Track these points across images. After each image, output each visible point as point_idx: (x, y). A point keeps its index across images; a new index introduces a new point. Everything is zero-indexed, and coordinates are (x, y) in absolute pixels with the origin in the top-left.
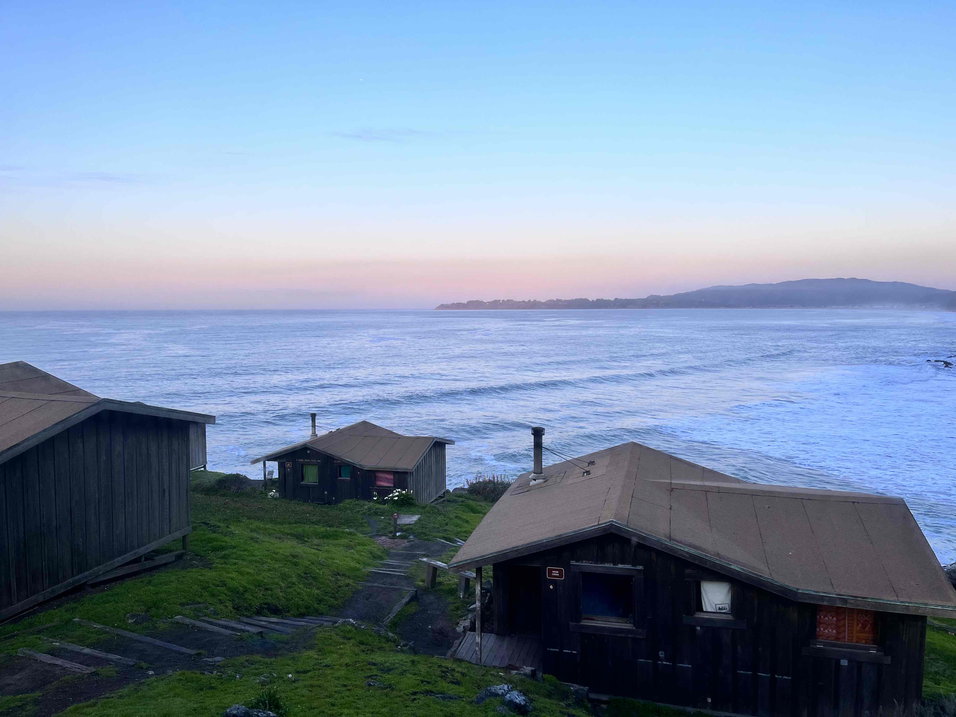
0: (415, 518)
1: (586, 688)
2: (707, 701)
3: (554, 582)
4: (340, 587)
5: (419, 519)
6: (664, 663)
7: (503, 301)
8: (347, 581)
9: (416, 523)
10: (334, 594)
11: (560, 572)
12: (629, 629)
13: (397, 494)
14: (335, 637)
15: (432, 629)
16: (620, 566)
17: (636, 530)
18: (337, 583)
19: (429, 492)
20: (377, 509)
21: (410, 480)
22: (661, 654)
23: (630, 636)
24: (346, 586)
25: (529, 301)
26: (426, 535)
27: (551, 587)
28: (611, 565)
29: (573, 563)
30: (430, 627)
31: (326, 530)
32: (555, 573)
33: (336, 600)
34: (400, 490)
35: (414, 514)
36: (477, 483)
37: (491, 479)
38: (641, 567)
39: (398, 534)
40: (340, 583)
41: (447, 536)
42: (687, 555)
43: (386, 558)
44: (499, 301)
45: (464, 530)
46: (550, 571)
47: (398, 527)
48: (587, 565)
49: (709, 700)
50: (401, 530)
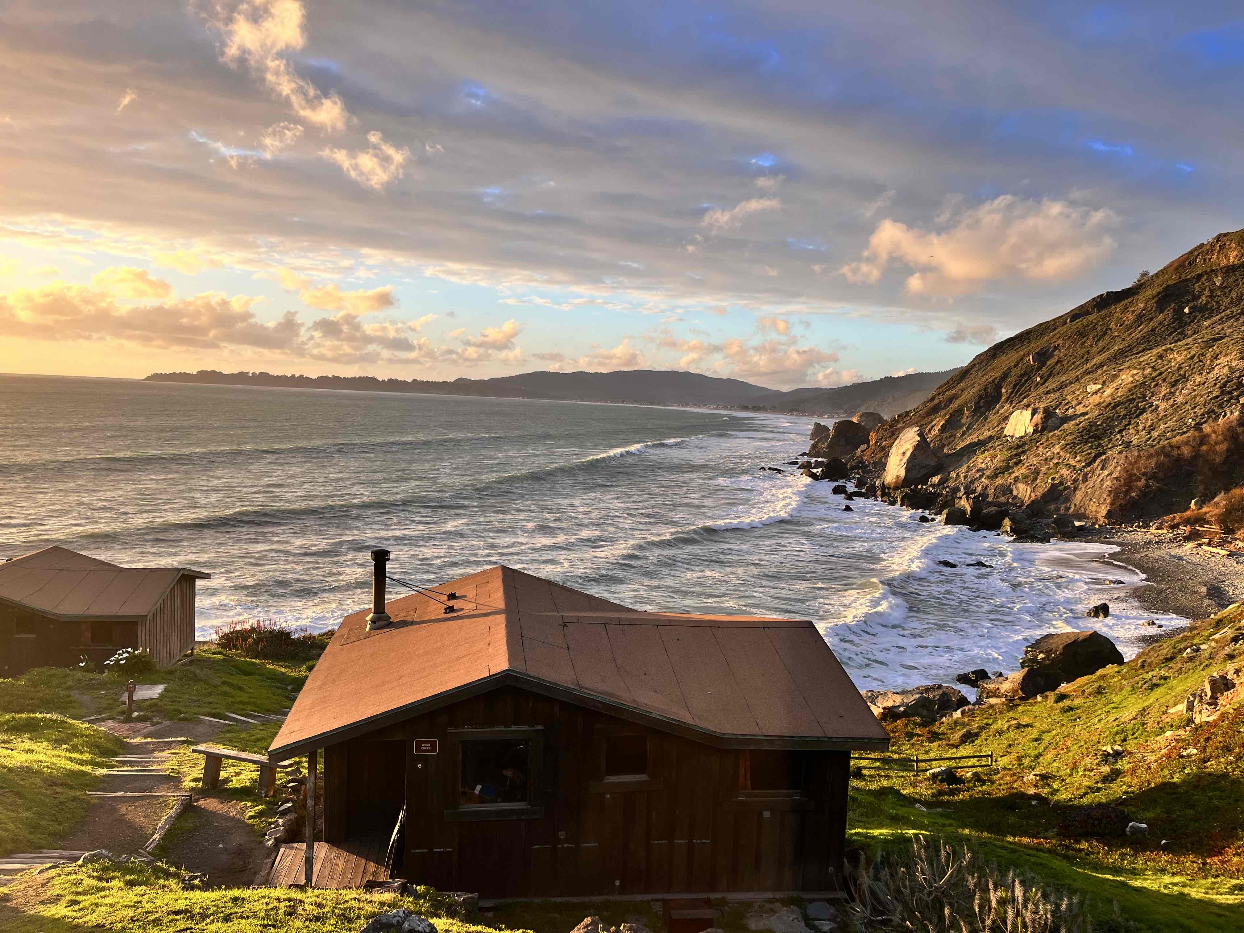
0: (159, 689)
1: (475, 895)
2: (614, 885)
3: (424, 760)
4: (62, 803)
5: (166, 690)
6: (566, 845)
7: (254, 373)
8: (72, 793)
9: (162, 695)
10: (54, 815)
11: (433, 744)
12: (522, 810)
13: (125, 655)
14: (88, 882)
15: (225, 849)
16: (514, 728)
17: (539, 679)
18: (55, 798)
19: (170, 649)
20: (91, 680)
21: (142, 635)
22: (562, 835)
23: (524, 817)
24: (72, 801)
25: (293, 376)
26: (180, 712)
27: (420, 766)
28: (502, 728)
29: (451, 730)
30: (221, 846)
31: (13, 718)
32: (427, 746)
33: (60, 825)
34: (129, 650)
35: (156, 683)
36: (232, 633)
37: (255, 625)
38: (540, 727)
39: (135, 714)
40: (62, 798)
41: (214, 711)
42: (601, 706)
43: (121, 751)
44: (248, 373)
45: (238, 700)
46: (419, 744)
47: (132, 704)
48: (471, 732)
49: (618, 883)
50: (139, 709)
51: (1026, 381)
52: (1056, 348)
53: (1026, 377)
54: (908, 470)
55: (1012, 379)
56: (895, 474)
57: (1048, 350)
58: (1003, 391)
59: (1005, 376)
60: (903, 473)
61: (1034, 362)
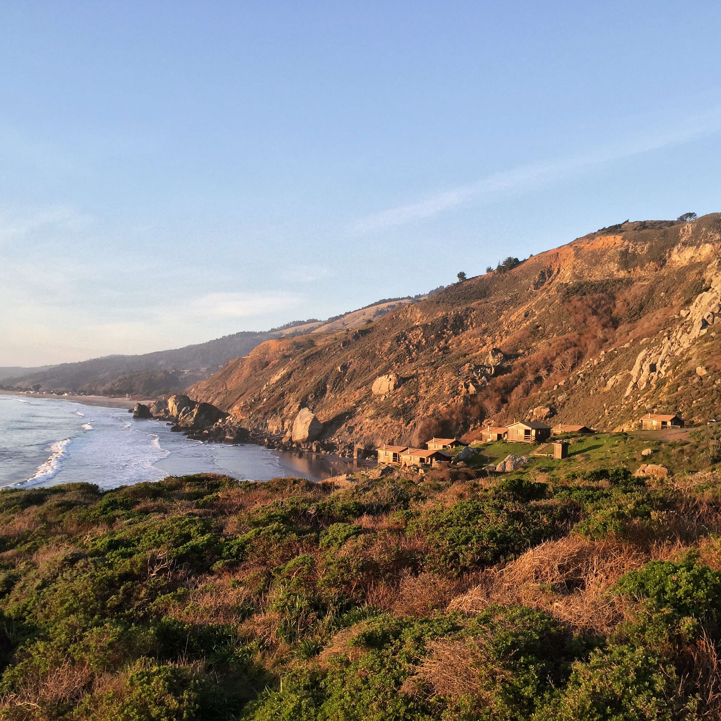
51: (340, 381)
52: (350, 363)
53: (339, 379)
54: (309, 432)
55: (331, 379)
56: (302, 434)
57: (347, 364)
58: (328, 386)
59: (327, 378)
60: (307, 434)
61: (341, 370)
